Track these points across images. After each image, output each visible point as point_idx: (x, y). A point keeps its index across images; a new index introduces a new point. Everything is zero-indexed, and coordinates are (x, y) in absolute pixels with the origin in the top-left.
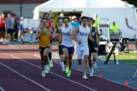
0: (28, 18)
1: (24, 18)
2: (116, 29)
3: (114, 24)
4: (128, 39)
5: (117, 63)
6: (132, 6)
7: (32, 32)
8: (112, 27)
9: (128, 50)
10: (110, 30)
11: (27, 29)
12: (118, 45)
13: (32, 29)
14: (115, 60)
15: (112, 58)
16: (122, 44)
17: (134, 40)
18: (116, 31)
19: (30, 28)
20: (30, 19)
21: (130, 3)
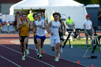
0: (6, 14)
1: (3, 14)
2: (70, 22)
3: (69, 18)
4: (80, 29)
5: (72, 47)
6: (82, 5)
7: (8, 25)
8: (68, 20)
9: (80, 37)
10: (66, 23)
11: (5, 22)
12: (72, 34)
13: (9, 22)
14: (70, 45)
15: (68, 43)
16: (75, 33)
17: (84, 30)
18: (71, 24)
19: (7, 22)
20: (7, 15)
21: (81, 3)
